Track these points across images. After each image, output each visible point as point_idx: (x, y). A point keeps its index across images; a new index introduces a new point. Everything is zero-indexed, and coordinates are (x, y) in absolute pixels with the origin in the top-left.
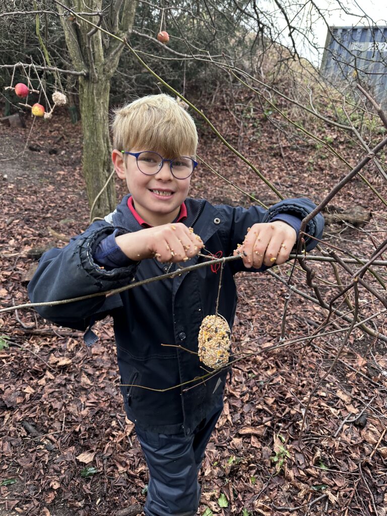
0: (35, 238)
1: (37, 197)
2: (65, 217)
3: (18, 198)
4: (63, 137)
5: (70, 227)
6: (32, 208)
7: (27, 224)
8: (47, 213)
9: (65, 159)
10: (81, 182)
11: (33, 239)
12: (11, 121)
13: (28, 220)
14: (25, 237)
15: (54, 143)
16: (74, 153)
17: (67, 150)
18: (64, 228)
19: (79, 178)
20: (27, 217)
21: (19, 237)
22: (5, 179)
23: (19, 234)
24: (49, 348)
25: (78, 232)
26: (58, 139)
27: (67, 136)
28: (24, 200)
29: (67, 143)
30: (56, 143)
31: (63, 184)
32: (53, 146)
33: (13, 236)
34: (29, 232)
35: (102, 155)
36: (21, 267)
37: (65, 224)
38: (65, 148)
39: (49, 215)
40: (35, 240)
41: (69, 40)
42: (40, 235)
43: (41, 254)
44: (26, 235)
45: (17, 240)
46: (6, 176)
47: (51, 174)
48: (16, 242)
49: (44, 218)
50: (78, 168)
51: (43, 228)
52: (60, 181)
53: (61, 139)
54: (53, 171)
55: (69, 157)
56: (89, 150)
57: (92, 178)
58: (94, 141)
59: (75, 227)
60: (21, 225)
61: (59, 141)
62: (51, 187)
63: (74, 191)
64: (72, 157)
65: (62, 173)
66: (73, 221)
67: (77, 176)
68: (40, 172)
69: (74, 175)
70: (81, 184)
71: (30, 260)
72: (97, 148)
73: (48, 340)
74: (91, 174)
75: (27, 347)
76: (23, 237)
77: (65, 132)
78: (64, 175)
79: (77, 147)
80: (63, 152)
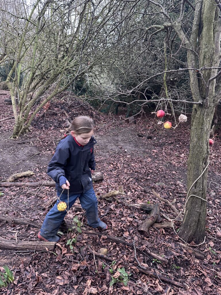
0: (142, 193)
1: (142, 165)
2: (159, 181)
3: (132, 164)
4: (155, 130)
5: (163, 189)
6: (139, 171)
7: (137, 182)
8: (148, 176)
9: (156, 143)
10: (167, 158)
11: (141, 194)
12: (129, 121)
13: (137, 180)
14: (136, 191)
15: (151, 133)
16: (161, 139)
17: (158, 137)
18: (159, 189)
19: (165, 155)
20: (137, 178)
21: (133, 191)
22: (125, 152)
23: (134, 189)
24: (154, 289)
25: (167, 193)
26: (153, 131)
27: (158, 129)
28: (135, 166)
29: (158, 133)
30: (152, 133)
31: (156, 158)
32: (149, 135)
33: (130, 189)
34: (138, 188)
35: (203, 154)
36: (137, 216)
37: (159, 186)
38: (156, 136)
39: (149, 178)
40: (142, 194)
41: (193, 83)
42: (145, 191)
43: (150, 211)
44: (137, 190)
45: (132, 192)
46: (126, 150)
47: (149, 151)
48: (131, 193)
49: (147, 180)
50: (164, 149)
51: (146, 186)
52: (154, 156)
53: (154, 131)
54: (151, 149)
55: (158, 141)
56: (195, 150)
57: (194, 168)
58: (199, 144)
59: (165, 189)
60: (134, 182)
61: (153, 132)
62: (150, 159)
63: (162, 164)
64: (160, 141)
65: (155, 151)
66: (164, 184)
67: (164, 154)
68: (144, 149)
69: (162, 153)
70: (166, 159)
71: (142, 212)
72: (201, 149)
73: (154, 282)
74: (194, 165)
75: (140, 284)
76: (135, 191)
77: (156, 127)
78: (156, 152)
79: (163, 136)
80: (155, 138)
